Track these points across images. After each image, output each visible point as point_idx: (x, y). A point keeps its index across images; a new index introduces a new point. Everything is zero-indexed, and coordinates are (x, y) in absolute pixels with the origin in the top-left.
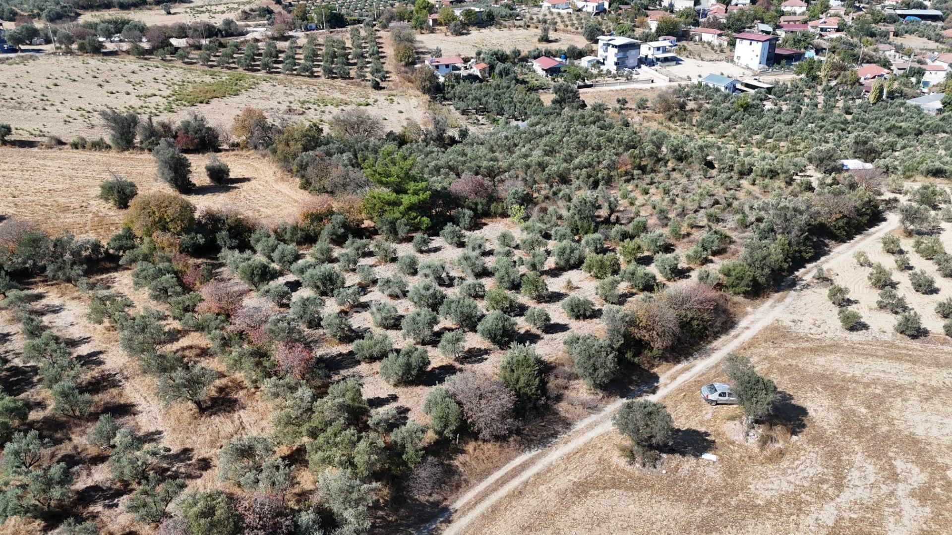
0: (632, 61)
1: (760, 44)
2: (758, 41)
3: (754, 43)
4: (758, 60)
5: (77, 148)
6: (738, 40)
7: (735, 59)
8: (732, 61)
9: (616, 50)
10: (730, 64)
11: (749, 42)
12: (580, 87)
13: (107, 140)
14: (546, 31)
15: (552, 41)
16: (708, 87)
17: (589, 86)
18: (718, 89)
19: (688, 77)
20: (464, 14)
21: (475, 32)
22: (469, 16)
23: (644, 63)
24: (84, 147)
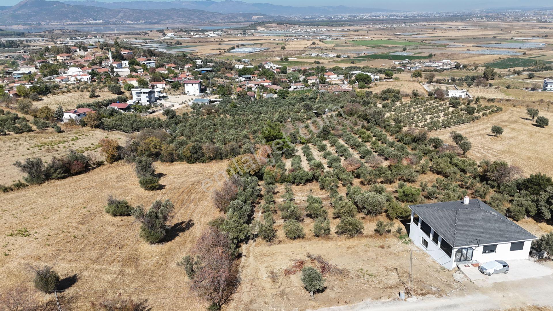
0: (153, 100)
1: (197, 85)
2: (196, 83)
3: (194, 84)
4: (198, 91)
5: (8, 192)
6: (185, 85)
7: (186, 92)
8: (186, 94)
9: (147, 95)
10: (185, 95)
11: (191, 84)
12: (151, 113)
13: (23, 181)
14: (93, 91)
15: (97, 97)
16: (198, 104)
17: (153, 112)
18: (205, 104)
19: (183, 102)
20: (32, 89)
21: (45, 98)
22: (36, 89)
23: (156, 99)
24: (12, 190)
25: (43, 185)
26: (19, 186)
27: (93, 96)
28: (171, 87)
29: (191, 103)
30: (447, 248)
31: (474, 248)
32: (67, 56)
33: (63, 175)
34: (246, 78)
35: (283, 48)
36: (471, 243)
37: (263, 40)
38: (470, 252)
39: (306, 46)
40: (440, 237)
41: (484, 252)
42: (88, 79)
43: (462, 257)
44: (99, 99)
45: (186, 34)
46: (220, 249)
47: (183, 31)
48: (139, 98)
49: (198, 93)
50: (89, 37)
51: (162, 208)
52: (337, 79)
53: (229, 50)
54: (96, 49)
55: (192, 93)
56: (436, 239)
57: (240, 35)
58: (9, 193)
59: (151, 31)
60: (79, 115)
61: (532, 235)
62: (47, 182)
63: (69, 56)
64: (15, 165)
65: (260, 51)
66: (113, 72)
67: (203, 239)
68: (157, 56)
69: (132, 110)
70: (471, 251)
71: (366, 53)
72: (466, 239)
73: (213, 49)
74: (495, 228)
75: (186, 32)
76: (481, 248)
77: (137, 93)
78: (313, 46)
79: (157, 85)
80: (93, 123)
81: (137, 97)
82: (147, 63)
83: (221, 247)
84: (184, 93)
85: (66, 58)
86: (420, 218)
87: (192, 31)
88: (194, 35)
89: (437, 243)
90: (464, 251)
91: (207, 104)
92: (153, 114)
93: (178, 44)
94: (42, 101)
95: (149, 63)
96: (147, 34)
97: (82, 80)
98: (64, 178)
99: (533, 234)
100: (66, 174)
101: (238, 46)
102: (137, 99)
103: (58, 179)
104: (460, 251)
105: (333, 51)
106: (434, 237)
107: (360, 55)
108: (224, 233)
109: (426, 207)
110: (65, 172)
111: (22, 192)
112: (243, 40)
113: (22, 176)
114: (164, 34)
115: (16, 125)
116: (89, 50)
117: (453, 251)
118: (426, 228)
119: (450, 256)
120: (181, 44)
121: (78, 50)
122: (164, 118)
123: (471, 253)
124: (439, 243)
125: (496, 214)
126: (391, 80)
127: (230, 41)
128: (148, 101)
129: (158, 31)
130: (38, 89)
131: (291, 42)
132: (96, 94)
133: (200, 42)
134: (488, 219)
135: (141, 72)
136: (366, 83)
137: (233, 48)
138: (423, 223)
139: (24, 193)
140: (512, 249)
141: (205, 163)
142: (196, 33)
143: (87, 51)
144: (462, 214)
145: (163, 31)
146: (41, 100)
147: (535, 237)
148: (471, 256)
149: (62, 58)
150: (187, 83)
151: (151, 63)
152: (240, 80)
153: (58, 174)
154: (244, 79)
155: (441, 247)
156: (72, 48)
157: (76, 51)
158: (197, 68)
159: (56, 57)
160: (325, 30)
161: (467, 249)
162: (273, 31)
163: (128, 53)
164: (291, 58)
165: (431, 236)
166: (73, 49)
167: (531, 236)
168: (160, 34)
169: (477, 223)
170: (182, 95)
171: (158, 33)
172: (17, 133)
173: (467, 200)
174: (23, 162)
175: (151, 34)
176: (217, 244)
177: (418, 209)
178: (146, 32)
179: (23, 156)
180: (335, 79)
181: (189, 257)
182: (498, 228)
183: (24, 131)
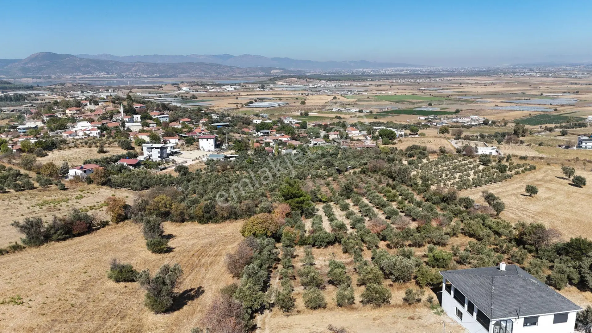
0: (165, 155)
1: (212, 140)
2: (211, 138)
3: (208, 139)
4: (213, 146)
5: (3, 254)
6: (200, 140)
7: (200, 148)
8: (200, 150)
9: (159, 150)
11: (206, 139)
12: (162, 170)
13: (20, 243)
14: (102, 146)
15: (105, 152)
16: (213, 160)
17: (165, 169)
18: (220, 160)
19: (196, 158)
20: (37, 143)
21: (50, 154)
22: (41, 144)
23: (169, 155)
24: (8, 252)
25: (42, 247)
26: (16, 248)
27: (101, 151)
28: (184, 142)
29: (205, 159)
30: (484, 320)
31: (513, 320)
32: (76, 110)
33: (64, 236)
34: (264, 133)
35: (303, 103)
36: (510, 314)
37: (282, 94)
38: (509, 324)
39: (327, 101)
40: (476, 307)
41: (525, 325)
42: (97, 133)
43: (501, 331)
44: (108, 155)
45: (202, 88)
46: (233, 320)
47: (198, 85)
48: (151, 153)
49: (212, 148)
50: (100, 91)
51: (170, 273)
52: (360, 135)
53: (247, 105)
54: (107, 103)
55: (206, 148)
56: (471, 310)
57: (258, 89)
58: (4, 256)
59: (166, 85)
60: (85, 172)
61: (576, 305)
62: (46, 244)
63: (78, 110)
64: (13, 225)
65: (279, 105)
66: (123, 126)
67: (214, 308)
68: (171, 110)
69: (142, 167)
70: (511, 324)
71: (389, 108)
72: (504, 310)
73: (230, 103)
74: (535, 298)
75: (202, 86)
76: (521, 320)
77: (148, 148)
78: (334, 101)
79: (171, 140)
80: (100, 179)
81: (148, 153)
82: (160, 118)
83: (234, 318)
84: (198, 149)
85: (75, 112)
86: (453, 286)
87: (208, 85)
88: (210, 89)
89: (472, 315)
90: (503, 324)
91: (222, 160)
92: (164, 171)
93: (194, 98)
94: (46, 157)
95: (163, 117)
96: (161, 87)
97: (91, 135)
98: (64, 239)
99: (578, 304)
100: (67, 236)
101: (256, 101)
102: (147, 154)
103: (59, 240)
104: (498, 324)
105: (354, 105)
106: (469, 307)
107: (383, 111)
108: (237, 301)
109: (459, 273)
110: (66, 233)
111: (19, 255)
112: (262, 95)
113: (19, 237)
114: (179, 88)
115: (17, 182)
116: (100, 104)
117: (490, 323)
118: (459, 297)
119: (488, 328)
120: (197, 98)
121: (88, 104)
122: (176, 175)
123: (511, 326)
124: (475, 314)
125: (536, 282)
126: (417, 136)
127: (247, 95)
128: (159, 157)
129: (173, 84)
130: (44, 144)
131: (311, 97)
132: (105, 149)
133: (216, 96)
134: (527, 287)
135: (153, 126)
136: (390, 139)
137: (251, 103)
138: (456, 291)
139: (21, 256)
140: (555, 321)
141: (219, 223)
142: (212, 87)
143: (98, 104)
144: (498, 281)
145: (178, 85)
146: (47, 155)
147: (579, 308)
148: (510, 329)
149: (71, 112)
150: (202, 138)
151: (164, 117)
152: (258, 135)
153: (59, 235)
154: (262, 134)
155: (477, 319)
156: (82, 102)
157: (86, 105)
158: (213, 122)
159: (65, 111)
160: (346, 84)
161: (506, 321)
162: (293, 85)
163: (140, 107)
164: (312, 113)
165: (466, 306)
166: (84, 103)
167: (577, 307)
168: (175, 88)
169: (516, 292)
170: (196, 151)
171: (173, 86)
172: (17, 191)
173: (503, 266)
174: (22, 222)
175: (165, 88)
176: (228, 314)
177: (450, 275)
179: (22, 215)
180: (357, 135)
181: (198, 328)
182: (539, 297)
183: (26, 188)
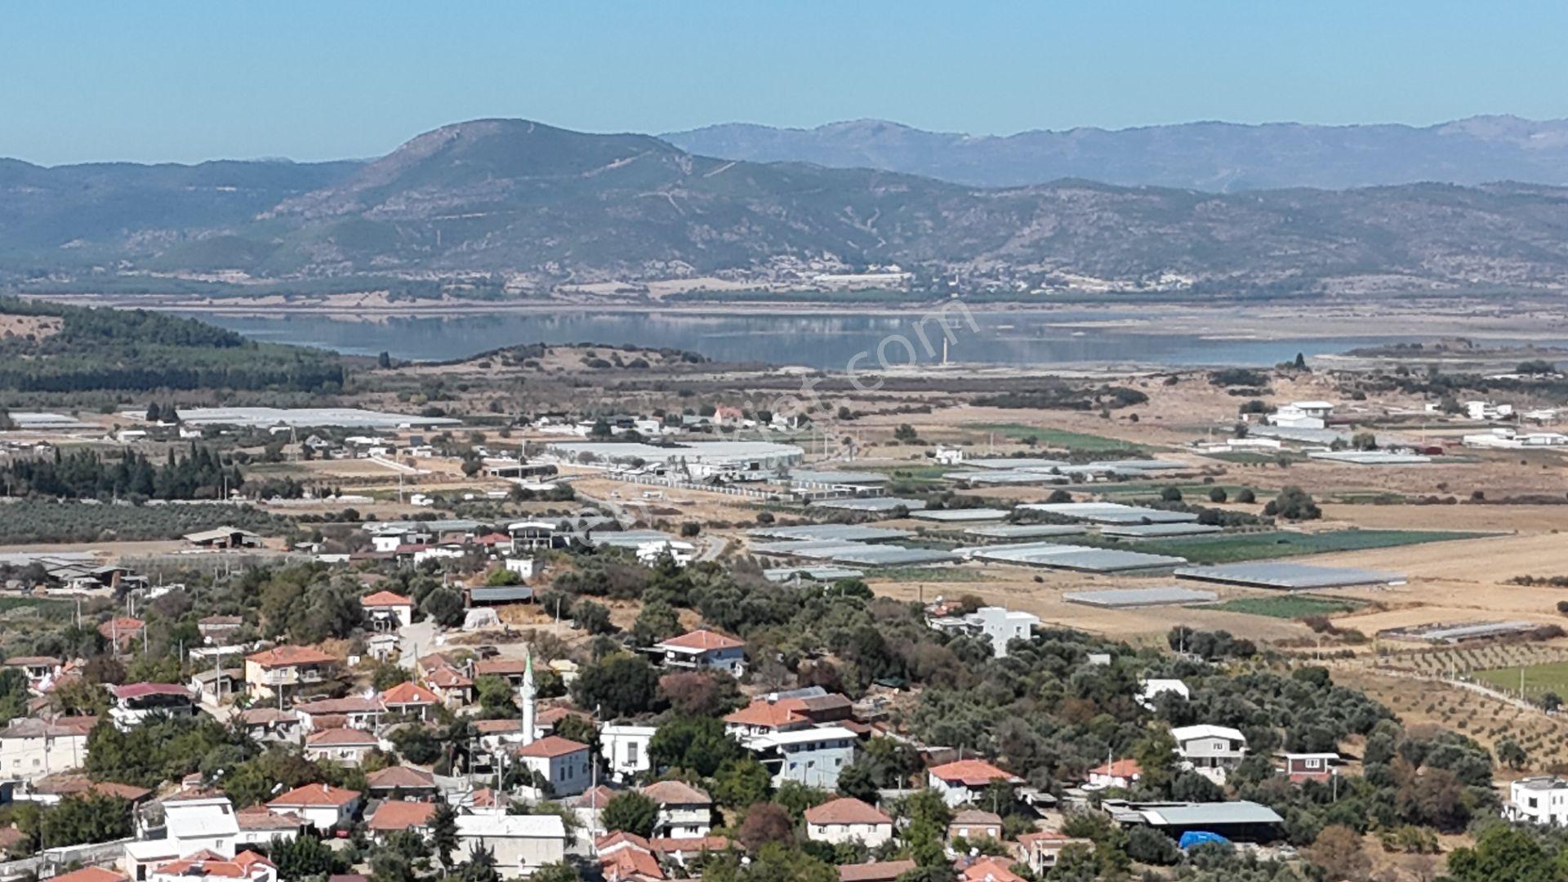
32: (302, 668)
45: (1429, 408)
47: (1410, 387)
54: (522, 612)
59: (1173, 381)
63: (314, 666)
66: (447, 836)
73: (1527, 581)
75: (1439, 393)
82: (794, 748)
85: (291, 676)
88: (1489, 424)
93: (1293, 515)
95: (811, 746)
114: (1256, 408)
116: (473, 615)
121: (405, 615)
129: (1222, 379)
133: (1478, 497)
135: (694, 827)
142: (1506, 410)
143: (460, 621)
145: (1264, 380)
149: (268, 678)
151: (823, 745)
157: (393, 623)
163: (704, 658)
166: (376, 605)
168: (1227, 406)
171: (1223, 393)
178: (1136, 387)
